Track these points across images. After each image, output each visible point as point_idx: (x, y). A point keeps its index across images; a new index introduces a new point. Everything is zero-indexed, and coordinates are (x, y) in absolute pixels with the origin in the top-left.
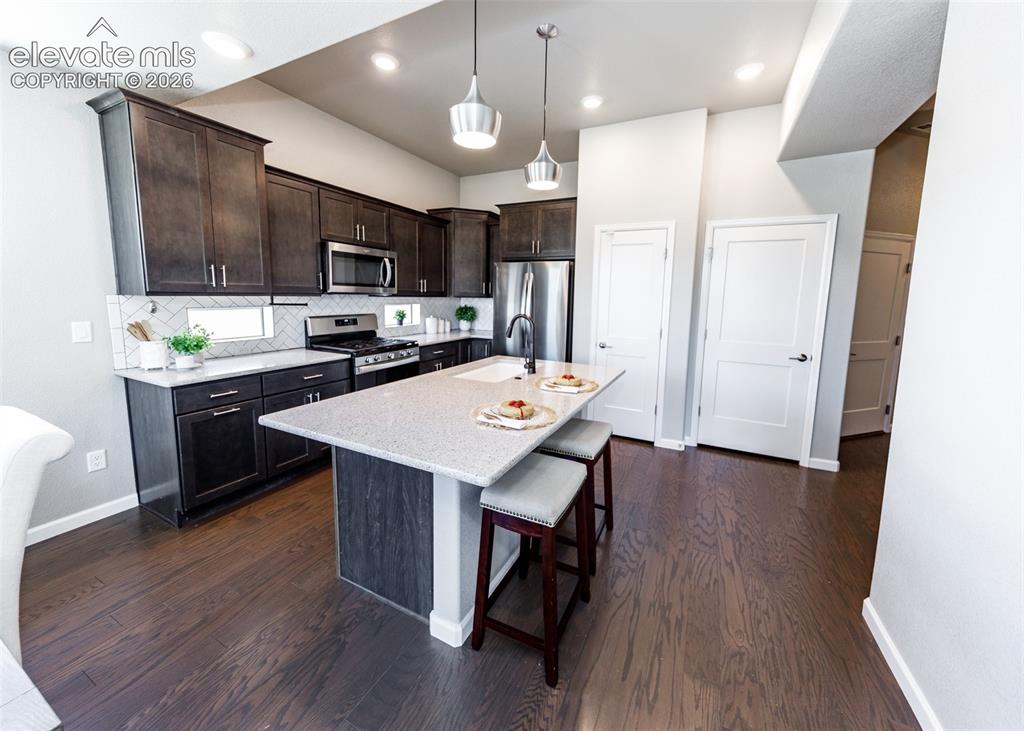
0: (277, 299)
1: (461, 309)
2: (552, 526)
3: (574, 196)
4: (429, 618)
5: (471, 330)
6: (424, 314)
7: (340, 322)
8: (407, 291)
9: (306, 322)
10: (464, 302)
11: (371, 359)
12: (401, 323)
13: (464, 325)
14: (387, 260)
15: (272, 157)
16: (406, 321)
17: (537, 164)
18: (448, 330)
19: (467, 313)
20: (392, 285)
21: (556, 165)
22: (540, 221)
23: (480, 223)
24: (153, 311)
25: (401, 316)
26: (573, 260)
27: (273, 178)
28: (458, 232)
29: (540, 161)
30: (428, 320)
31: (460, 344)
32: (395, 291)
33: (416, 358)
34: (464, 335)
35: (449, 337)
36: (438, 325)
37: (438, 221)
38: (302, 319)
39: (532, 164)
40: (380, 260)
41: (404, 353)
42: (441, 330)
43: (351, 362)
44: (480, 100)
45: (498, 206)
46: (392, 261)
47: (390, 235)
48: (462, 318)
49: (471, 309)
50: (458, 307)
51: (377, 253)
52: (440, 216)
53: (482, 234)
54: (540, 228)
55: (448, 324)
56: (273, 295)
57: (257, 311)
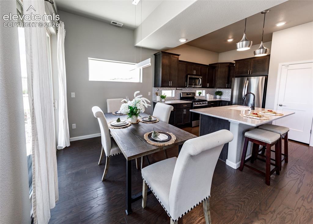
0: (178, 88)
1: (217, 92)
2: (270, 143)
3: (269, 54)
4: (226, 161)
5: (220, 98)
6: (206, 93)
7: (187, 94)
8: (204, 86)
9: (181, 94)
10: (218, 90)
11: (196, 103)
12: (200, 95)
13: (218, 97)
14: (200, 79)
15: (181, 58)
16: (201, 95)
17: (259, 50)
18: (213, 98)
19: (220, 93)
20: (200, 85)
21: (266, 49)
22: (252, 64)
23: (226, 66)
24: (158, 90)
25: (200, 93)
26: (267, 76)
27: (180, 63)
28: (219, 70)
29: (260, 49)
30: (207, 95)
31: (218, 102)
32: (201, 86)
33: (207, 104)
34: (217, 100)
35: (213, 100)
36: (210, 96)
37: (213, 67)
38: (179, 93)
39: (257, 50)
40: (199, 78)
41: (204, 102)
42: (211, 98)
43: (192, 103)
44: (246, 40)
45: (235, 61)
46: (201, 79)
47: (201, 72)
48: (217, 95)
49: (221, 92)
50: (216, 91)
51: (198, 77)
52: (213, 65)
53: (227, 69)
54: (252, 66)
55: (213, 96)
56: (176, 87)
57: (171, 91)
